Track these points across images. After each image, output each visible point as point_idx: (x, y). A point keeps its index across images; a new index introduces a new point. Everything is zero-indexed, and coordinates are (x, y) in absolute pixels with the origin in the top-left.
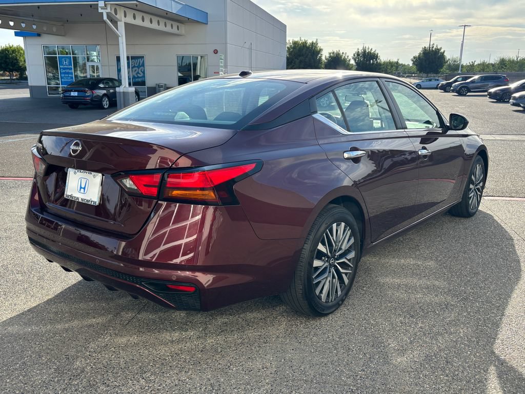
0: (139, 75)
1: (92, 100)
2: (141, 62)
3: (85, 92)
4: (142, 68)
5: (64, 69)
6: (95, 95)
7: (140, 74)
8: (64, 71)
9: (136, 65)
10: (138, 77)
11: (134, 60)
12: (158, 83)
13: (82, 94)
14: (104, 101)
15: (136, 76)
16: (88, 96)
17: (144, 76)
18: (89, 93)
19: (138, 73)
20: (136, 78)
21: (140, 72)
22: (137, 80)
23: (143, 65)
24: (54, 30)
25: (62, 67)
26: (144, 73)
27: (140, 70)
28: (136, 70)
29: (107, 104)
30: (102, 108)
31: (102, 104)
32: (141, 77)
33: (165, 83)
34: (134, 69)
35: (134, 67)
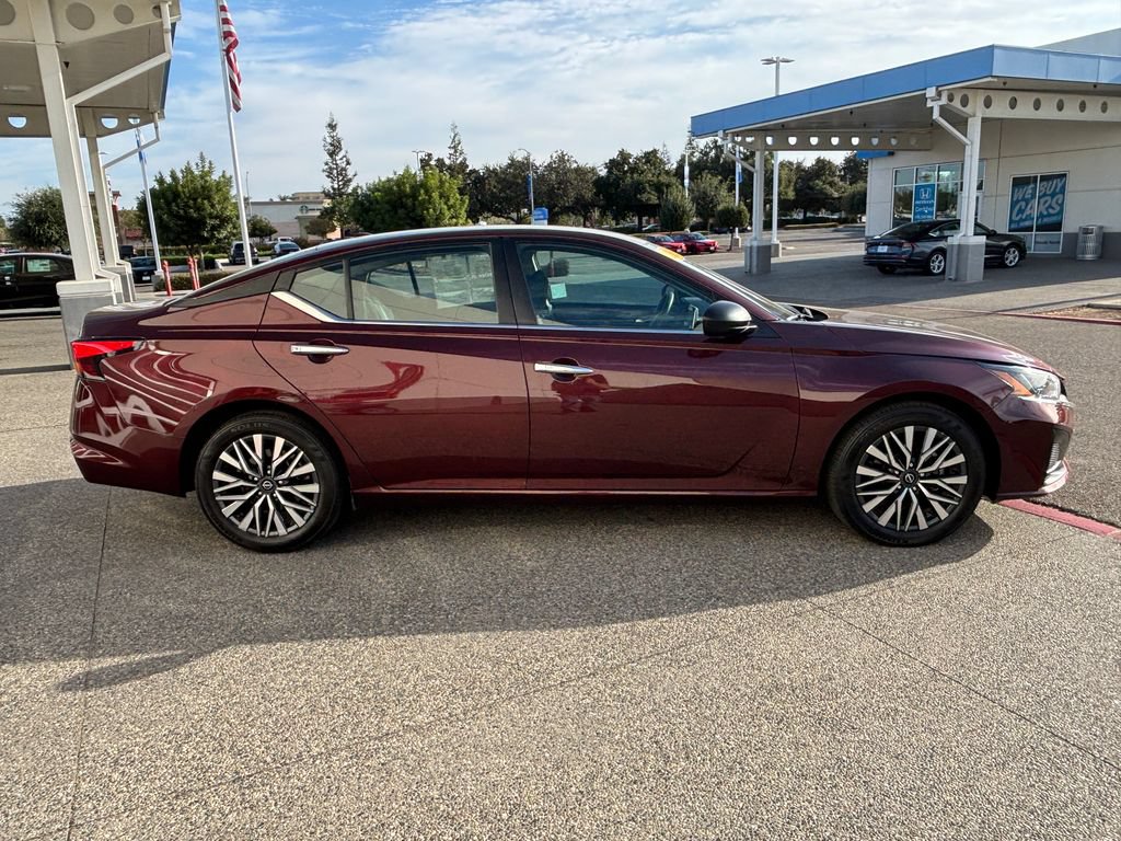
0: (1051, 211)
1: (908, 260)
2: (1060, 185)
3: (901, 245)
4: (1060, 196)
5: (922, 206)
6: (917, 250)
7: (1053, 208)
8: (920, 209)
9: (1048, 193)
10: (1049, 215)
11: (1045, 183)
12: (1084, 225)
13: (895, 250)
14: (933, 262)
15: (1045, 213)
16: (904, 253)
17: (1061, 212)
18: (907, 247)
19: (1050, 207)
20: (1045, 216)
21: (1054, 205)
22: (1046, 220)
23: (1063, 191)
24: (913, 142)
25: (918, 202)
26: (1062, 205)
27: (1055, 200)
28: (1046, 202)
29: (939, 267)
30: (929, 273)
31: (929, 266)
32: (1054, 215)
33: (1100, 224)
34: (1042, 201)
35: (1045, 195)
